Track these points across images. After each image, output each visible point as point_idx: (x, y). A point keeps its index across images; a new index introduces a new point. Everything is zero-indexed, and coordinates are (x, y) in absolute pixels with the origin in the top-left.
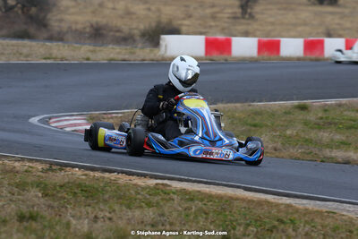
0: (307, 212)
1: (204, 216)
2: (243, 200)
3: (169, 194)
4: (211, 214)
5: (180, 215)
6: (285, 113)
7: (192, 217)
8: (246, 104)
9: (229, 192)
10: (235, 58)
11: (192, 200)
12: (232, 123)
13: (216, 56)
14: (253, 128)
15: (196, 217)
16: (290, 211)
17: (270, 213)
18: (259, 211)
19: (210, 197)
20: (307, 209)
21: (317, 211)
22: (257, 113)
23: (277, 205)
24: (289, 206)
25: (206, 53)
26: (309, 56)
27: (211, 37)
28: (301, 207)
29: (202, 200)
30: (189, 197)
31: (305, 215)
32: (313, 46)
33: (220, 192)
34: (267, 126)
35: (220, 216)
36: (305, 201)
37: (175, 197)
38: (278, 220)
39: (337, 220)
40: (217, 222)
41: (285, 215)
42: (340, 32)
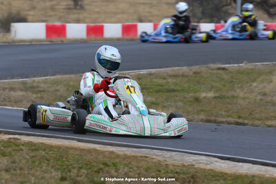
0: (126, 157)
1: (47, 162)
2: (76, 149)
3: (19, 146)
4: (51, 161)
5: (27, 162)
7: (37, 163)
8: (78, 75)
9: (66, 143)
10: (70, 40)
11: (37, 150)
12: (68, 90)
13: (55, 39)
15: (40, 163)
16: (113, 156)
17: (97, 158)
18: (89, 157)
19: (51, 147)
20: (125, 155)
21: (134, 156)
23: (103, 152)
24: (112, 152)
25: (47, 36)
26: (126, 37)
27: (50, 23)
28: (121, 153)
29: (45, 150)
30: (34, 147)
31: (124, 159)
32: (128, 29)
33: (59, 143)
35: (59, 162)
36: (124, 149)
37: (24, 148)
38: (104, 164)
39: (149, 162)
40: (57, 166)
41: (108, 160)
42: (151, 18)
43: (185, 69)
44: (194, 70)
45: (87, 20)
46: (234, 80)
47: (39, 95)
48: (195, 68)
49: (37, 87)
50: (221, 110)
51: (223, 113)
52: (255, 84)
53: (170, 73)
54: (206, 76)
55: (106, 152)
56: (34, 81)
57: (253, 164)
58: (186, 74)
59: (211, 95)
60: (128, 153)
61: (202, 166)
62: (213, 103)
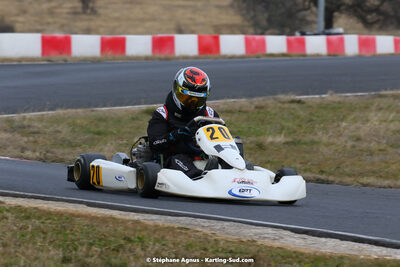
0: (157, 228)
1: (42, 236)
2: (86, 217)
3: (2, 212)
4: (50, 234)
5: (14, 235)
6: (133, 119)
7: (28, 237)
8: (89, 109)
9: (71, 208)
10: (76, 58)
11: (28, 218)
12: (73, 131)
13: (55, 56)
14: (97, 136)
15: (33, 237)
16: (139, 228)
17: (116, 230)
18: (104, 229)
19: (48, 214)
20: (156, 226)
21: (169, 228)
22: (101, 120)
23: (124, 222)
24: (137, 222)
25: (43, 53)
26: (158, 55)
27: (49, 34)
28: (151, 223)
29: (39, 218)
30: (25, 214)
31: (155, 231)
32: (162, 44)
33: (60, 208)
34: (112, 133)
35: (60, 236)
36: (155, 217)
37: (9, 215)
38: (124, 239)
39: (190, 237)
40: (57, 242)
41: (132, 232)
42: (193, 28)
43: (243, 101)
44: (256, 103)
45: (101, 30)
46: (315, 118)
47: (31, 138)
48: (258, 101)
49: (29, 126)
50: (295, 161)
51: (299, 166)
52: (344, 124)
53: (222, 107)
54: (273, 112)
55: (128, 221)
56: (24, 118)
57: (342, 240)
58: (244, 109)
59: (280, 139)
60: (160, 223)
61: (268, 243)
62: (284, 151)
